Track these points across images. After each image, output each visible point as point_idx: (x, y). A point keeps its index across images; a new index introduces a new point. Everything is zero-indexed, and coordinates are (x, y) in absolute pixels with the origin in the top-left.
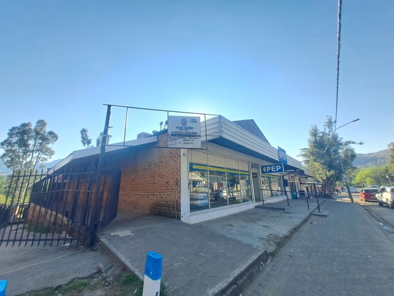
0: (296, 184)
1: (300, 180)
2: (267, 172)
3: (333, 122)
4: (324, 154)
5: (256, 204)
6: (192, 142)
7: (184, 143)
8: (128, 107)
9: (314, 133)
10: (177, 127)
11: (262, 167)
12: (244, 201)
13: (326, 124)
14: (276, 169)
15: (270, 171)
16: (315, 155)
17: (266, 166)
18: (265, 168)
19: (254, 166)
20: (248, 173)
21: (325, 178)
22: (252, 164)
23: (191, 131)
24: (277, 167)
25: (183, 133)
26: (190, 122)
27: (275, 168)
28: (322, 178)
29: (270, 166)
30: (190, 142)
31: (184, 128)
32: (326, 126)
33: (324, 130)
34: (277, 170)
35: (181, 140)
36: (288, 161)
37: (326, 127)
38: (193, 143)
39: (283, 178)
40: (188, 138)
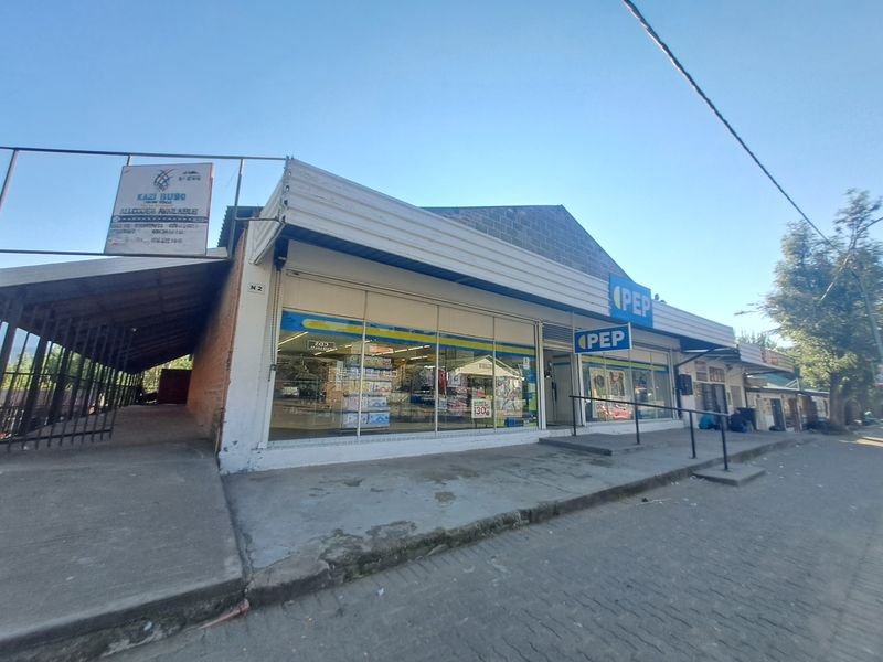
0: (728, 390)
1: (745, 379)
2: (587, 350)
3: (871, 207)
4: (824, 303)
5: (546, 434)
6: (178, 237)
7: (153, 240)
8: (16, 149)
9: (799, 246)
10: (139, 197)
11: (578, 336)
12: (509, 423)
13: (842, 216)
14: (611, 341)
15: (596, 347)
16: (793, 307)
17: (586, 333)
18: (583, 337)
19: (550, 332)
20: (531, 352)
21: (825, 376)
22: (546, 328)
23: (177, 205)
24: (614, 333)
25: (153, 211)
26: (180, 179)
27: (610, 337)
28: (817, 376)
29: (598, 332)
30: (172, 237)
31: (158, 198)
32: (844, 221)
33: (836, 234)
34: (615, 344)
35: (145, 232)
36: (655, 319)
37: (843, 226)
38: (180, 241)
39: (676, 371)
40: (166, 226)
